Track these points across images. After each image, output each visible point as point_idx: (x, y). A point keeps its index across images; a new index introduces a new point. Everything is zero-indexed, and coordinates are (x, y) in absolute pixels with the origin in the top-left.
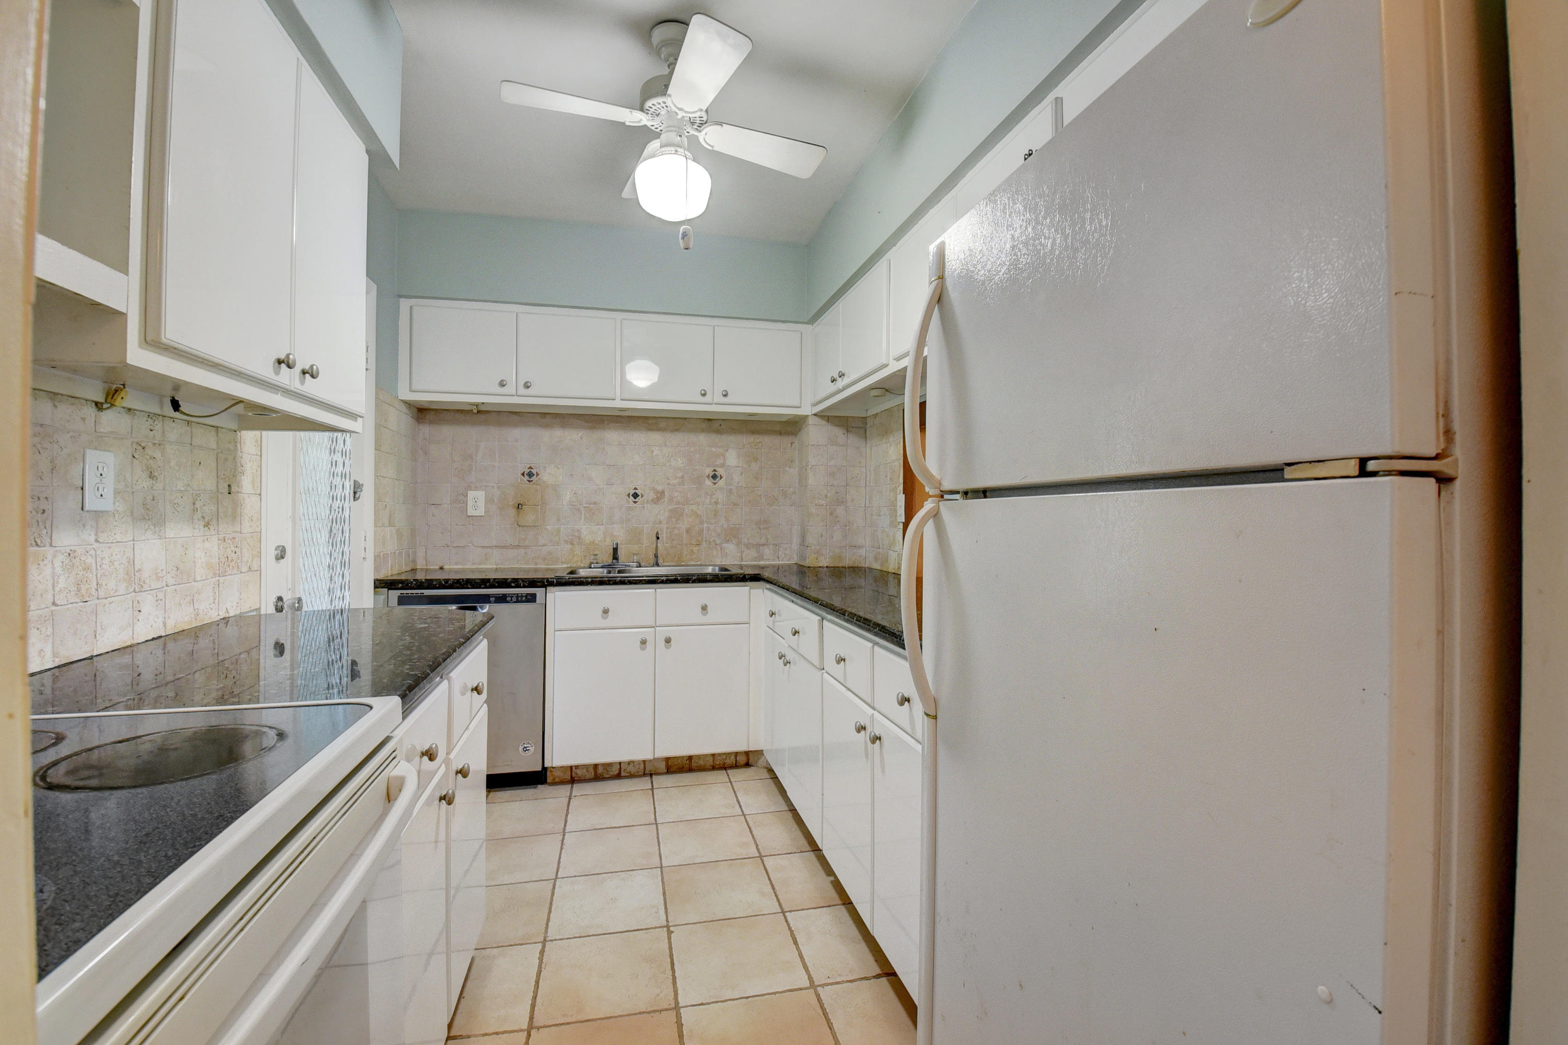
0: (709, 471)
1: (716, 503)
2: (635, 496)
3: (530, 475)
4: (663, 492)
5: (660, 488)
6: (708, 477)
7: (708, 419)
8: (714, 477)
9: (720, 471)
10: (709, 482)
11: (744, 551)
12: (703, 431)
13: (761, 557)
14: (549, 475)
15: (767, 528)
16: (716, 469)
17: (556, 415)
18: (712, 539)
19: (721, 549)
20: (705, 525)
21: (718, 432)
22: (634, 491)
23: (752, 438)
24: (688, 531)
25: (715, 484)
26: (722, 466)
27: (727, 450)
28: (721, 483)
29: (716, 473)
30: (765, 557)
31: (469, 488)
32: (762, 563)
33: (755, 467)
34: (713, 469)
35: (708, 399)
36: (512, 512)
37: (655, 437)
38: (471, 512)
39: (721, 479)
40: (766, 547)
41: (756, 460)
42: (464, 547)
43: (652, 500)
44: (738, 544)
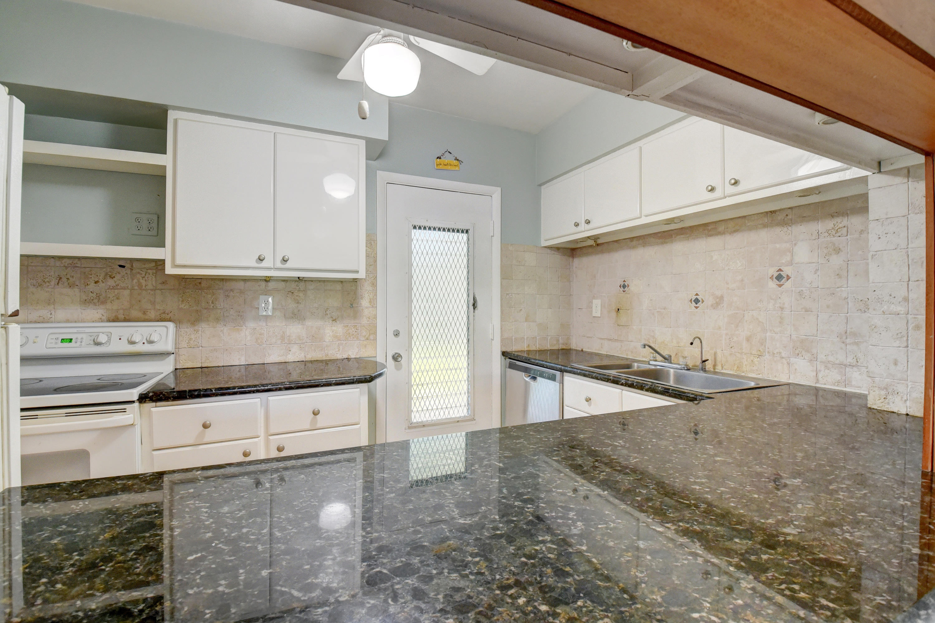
0: (773, 271)
1: (782, 309)
2: (697, 301)
3: (624, 286)
4: (722, 298)
5: (718, 293)
6: (771, 278)
7: (771, 212)
8: (779, 278)
9: (787, 271)
10: (772, 285)
11: (820, 371)
12: (765, 226)
13: (847, 383)
14: (635, 286)
15: (857, 344)
16: (781, 268)
17: (638, 238)
18: (777, 351)
19: (788, 364)
20: (768, 334)
21: (784, 223)
22: (696, 297)
23: (829, 224)
24: (748, 339)
25: (780, 286)
26: (790, 263)
27: (795, 244)
28: (788, 285)
29: (781, 273)
30: (854, 383)
31: (594, 298)
32: (848, 389)
33: (837, 261)
34: (778, 268)
35: (718, 193)
36: (614, 314)
37: (715, 242)
38: (594, 314)
39: (788, 279)
40: (855, 369)
41: (838, 251)
42: (591, 337)
43: (712, 306)
44: (814, 359)
